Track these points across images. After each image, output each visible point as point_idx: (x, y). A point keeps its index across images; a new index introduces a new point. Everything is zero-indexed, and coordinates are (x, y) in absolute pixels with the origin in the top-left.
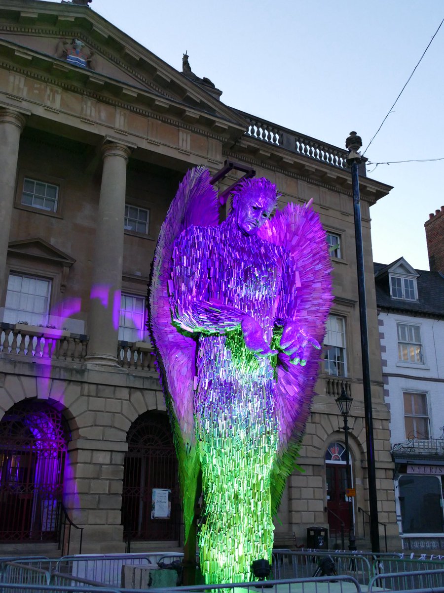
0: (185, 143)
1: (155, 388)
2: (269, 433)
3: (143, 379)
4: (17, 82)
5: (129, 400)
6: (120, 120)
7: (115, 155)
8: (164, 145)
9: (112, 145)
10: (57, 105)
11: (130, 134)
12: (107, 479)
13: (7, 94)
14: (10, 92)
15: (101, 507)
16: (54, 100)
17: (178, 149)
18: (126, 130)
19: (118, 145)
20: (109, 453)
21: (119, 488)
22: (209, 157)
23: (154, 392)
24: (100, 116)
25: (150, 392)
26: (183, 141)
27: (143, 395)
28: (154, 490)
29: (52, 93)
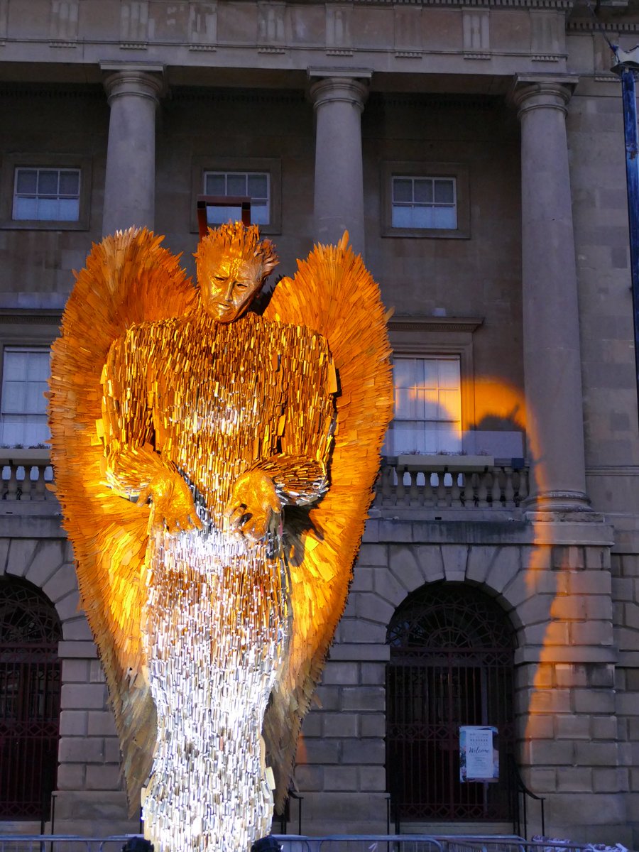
0: (476, 37)
1: (438, 539)
2: (244, 648)
3: (412, 525)
4: (135, 16)
5: (388, 567)
6: (335, 30)
7: (331, 101)
8: (432, 53)
9: (323, 82)
10: (211, 37)
11: (359, 51)
12: (355, 712)
13: (119, 43)
14: (124, 36)
15: (345, 760)
16: (204, 28)
17: (461, 54)
18: (349, 44)
19: (333, 80)
20: (355, 665)
21: (378, 726)
22: (533, 51)
23: (438, 548)
24: (295, 32)
25: (428, 547)
26: (472, 31)
27: (415, 556)
28: (462, 729)
29: (199, 16)
